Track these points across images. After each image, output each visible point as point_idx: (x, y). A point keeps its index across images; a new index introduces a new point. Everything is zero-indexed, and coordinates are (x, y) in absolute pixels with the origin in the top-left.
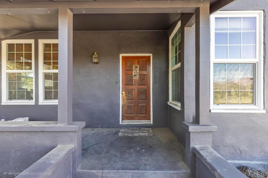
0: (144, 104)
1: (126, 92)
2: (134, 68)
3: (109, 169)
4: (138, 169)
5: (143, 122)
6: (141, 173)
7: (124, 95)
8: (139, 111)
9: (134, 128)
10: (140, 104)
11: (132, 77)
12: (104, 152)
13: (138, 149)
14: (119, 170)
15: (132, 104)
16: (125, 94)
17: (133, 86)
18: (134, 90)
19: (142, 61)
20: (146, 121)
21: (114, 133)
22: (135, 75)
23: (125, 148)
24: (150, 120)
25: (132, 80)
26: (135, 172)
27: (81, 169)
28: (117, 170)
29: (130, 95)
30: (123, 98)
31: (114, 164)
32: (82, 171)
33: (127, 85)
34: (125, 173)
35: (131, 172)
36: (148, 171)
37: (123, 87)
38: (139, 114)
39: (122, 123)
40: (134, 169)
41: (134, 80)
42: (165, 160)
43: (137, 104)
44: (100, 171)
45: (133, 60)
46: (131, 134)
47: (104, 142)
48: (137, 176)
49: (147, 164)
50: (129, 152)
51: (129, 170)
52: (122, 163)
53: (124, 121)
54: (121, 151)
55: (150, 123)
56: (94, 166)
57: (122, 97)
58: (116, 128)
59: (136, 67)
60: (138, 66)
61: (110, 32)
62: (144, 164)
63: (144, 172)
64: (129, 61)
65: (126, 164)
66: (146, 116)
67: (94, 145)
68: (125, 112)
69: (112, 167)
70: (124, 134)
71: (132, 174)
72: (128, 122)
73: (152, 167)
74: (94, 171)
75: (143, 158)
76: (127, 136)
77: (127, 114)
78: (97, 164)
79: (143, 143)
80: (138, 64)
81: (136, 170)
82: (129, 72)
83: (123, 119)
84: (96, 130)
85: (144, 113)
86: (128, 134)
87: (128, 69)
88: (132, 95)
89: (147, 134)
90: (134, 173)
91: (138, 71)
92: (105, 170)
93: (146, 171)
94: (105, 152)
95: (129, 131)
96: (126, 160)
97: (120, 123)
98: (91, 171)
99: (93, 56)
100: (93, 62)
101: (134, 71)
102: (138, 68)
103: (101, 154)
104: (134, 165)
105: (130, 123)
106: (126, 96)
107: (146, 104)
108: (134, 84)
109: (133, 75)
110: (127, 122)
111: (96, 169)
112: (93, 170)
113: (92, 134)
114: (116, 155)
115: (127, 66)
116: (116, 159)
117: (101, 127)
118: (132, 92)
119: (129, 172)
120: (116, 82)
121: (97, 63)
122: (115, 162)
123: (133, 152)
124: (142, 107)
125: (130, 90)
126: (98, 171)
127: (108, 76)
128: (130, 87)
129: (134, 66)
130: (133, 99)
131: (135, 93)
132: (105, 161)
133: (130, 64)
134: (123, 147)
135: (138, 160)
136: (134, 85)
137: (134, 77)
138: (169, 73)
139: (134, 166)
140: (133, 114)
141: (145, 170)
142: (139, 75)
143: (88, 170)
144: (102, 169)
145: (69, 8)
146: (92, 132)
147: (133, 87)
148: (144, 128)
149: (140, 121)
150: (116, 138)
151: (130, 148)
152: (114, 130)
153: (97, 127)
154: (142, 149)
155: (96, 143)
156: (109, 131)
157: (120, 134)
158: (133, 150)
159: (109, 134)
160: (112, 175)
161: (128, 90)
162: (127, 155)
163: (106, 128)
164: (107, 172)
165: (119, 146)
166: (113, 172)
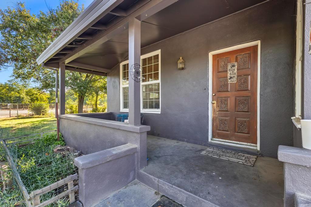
0: (245, 119)
1: (217, 102)
2: (229, 67)
3: (166, 180)
4: (195, 194)
5: (243, 145)
6: (197, 200)
7: (215, 105)
8: (237, 129)
9: (228, 151)
10: (238, 119)
11: (227, 81)
12: (172, 164)
13: (214, 174)
14: (174, 185)
15: (227, 118)
16: (217, 104)
17: (228, 92)
18: (229, 99)
19: (243, 55)
20: (249, 144)
21: (197, 150)
22: (231, 78)
23: (197, 168)
24: (256, 144)
25: (227, 85)
26: (191, 196)
27: (143, 171)
28: (171, 184)
29: (223, 106)
30: (214, 109)
31: (173, 177)
32: (143, 172)
33: (219, 91)
34: (180, 191)
35: (186, 194)
36: (208, 202)
37: (214, 94)
38: (237, 132)
39: (212, 141)
40: (191, 192)
41: (229, 85)
42: (246, 200)
43: (234, 118)
44: (156, 178)
45: (228, 56)
46: (218, 156)
47: (179, 156)
48: (192, 201)
49: (211, 193)
50: (198, 173)
51: (184, 190)
52: (182, 180)
53: (214, 139)
54: (191, 169)
55: (255, 148)
56: (154, 172)
57: (212, 107)
58: (204, 146)
59: (234, 66)
60: (236, 64)
61: (197, 29)
62: (208, 192)
63: (201, 200)
64: (223, 58)
65: (186, 183)
66: (249, 136)
67: (169, 155)
68: (217, 127)
69: (169, 180)
70: (209, 153)
71: (187, 196)
72: (220, 141)
73: (216, 199)
74: (152, 177)
75: (212, 185)
76: (211, 156)
77: (219, 130)
78: (158, 172)
79: (227, 170)
80: (236, 61)
81: (192, 193)
82: (222, 74)
83: (213, 136)
84: (181, 143)
85: (246, 132)
86: (214, 155)
87: (221, 69)
88: (227, 104)
89: (241, 162)
90: (189, 195)
91: (236, 71)
92: (161, 180)
93: (206, 201)
94: (174, 164)
95: (218, 152)
96: (189, 179)
97: (210, 140)
98: (150, 176)
99: (179, 62)
100: (178, 68)
101: (229, 72)
102: (236, 67)
103: (168, 165)
104: (195, 187)
105: (223, 143)
106: (218, 106)
107: (248, 119)
108: (229, 90)
109: (229, 77)
110: (218, 141)
111: (154, 176)
112: (152, 175)
113: (174, 146)
114: (182, 171)
115: (220, 67)
116: (179, 174)
117: (187, 142)
118: (226, 100)
119: (183, 192)
120: (204, 88)
121: (183, 69)
122: (176, 177)
123: (204, 175)
124: (242, 123)
125: (224, 99)
126: (155, 178)
127: (194, 83)
128: (224, 94)
129: (230, 65)
130: (227, 111)
131: (231, 103)
132: (167, 172)
133: (224, 62)
134: (197, 166)
135: (204, 185)
136: (230, 92)
137: (229, 80)
138: (295, 65)
139: (193, 188)
140: (227, 131)
141: (203, 199)
142: (238, 76)
143: (148, 173)
144: (159, 178)
145: (135, 18)
146: (176, 144)
147: (228, 94)
148: (244, 153)
149: (238, 142)
150: (196, 155)
151: (203, 170)
152: (199, 147)
153: (183, 141)
154: (220, 176)
155: (171, 154)
156: (192, 147)
157: (203, 153)
158: (206, 172)
159: (191, 150)
160: (167, 188)
161: (221, 99)
162: (194, 175)
163: (192, 143)
164: (162, 182)
165: (192, 163)
166: (168, 185)
